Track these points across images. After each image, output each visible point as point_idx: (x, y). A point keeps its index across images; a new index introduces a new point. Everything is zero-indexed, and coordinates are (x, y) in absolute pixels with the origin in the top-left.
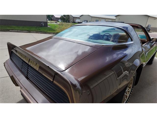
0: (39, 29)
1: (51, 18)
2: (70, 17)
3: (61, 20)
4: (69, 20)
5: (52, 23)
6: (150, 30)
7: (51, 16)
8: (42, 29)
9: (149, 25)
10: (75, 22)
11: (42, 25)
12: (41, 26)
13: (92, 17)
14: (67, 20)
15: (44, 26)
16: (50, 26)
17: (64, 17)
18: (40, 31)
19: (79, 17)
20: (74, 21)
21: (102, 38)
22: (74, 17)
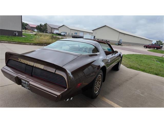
0: (12, 39)
1: (25, 27)
2: (47, 27)
3: (37, 30)
4: (47, 31)
5: (27, 32)
6: (121, 44)
7: (25, 25)
8: (16, 39)
9: (120, 40)
10: (53, 33)
11: (15, 34)
12: (14, 36)
13: (71, 29)
14: (44, 31)
15: (17, 36)
16: (25, 36)
17: (41, 27)
18: (13, 41)
19: (57, 28)
20: (52, 31)
21: (81, 50)
22: (52, 28)
